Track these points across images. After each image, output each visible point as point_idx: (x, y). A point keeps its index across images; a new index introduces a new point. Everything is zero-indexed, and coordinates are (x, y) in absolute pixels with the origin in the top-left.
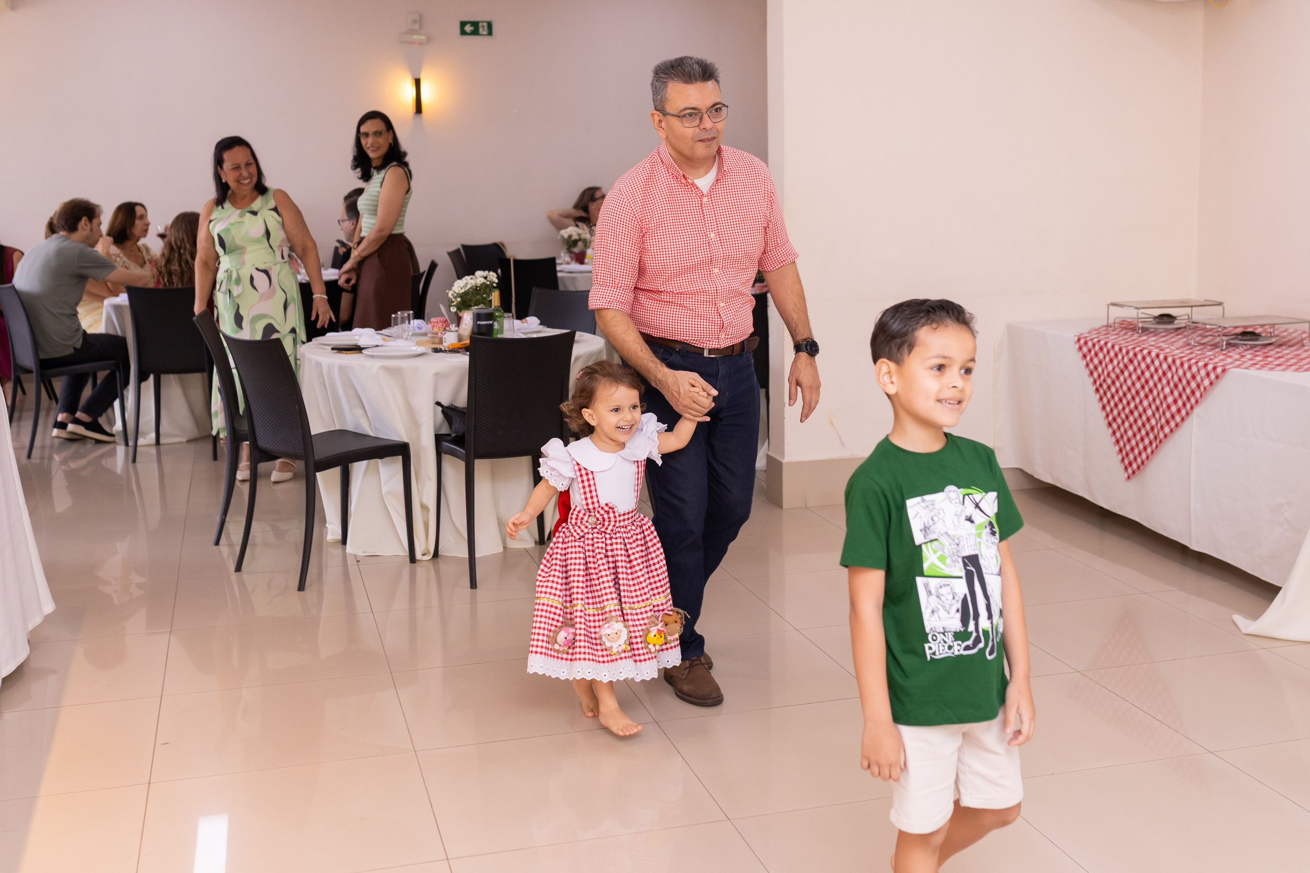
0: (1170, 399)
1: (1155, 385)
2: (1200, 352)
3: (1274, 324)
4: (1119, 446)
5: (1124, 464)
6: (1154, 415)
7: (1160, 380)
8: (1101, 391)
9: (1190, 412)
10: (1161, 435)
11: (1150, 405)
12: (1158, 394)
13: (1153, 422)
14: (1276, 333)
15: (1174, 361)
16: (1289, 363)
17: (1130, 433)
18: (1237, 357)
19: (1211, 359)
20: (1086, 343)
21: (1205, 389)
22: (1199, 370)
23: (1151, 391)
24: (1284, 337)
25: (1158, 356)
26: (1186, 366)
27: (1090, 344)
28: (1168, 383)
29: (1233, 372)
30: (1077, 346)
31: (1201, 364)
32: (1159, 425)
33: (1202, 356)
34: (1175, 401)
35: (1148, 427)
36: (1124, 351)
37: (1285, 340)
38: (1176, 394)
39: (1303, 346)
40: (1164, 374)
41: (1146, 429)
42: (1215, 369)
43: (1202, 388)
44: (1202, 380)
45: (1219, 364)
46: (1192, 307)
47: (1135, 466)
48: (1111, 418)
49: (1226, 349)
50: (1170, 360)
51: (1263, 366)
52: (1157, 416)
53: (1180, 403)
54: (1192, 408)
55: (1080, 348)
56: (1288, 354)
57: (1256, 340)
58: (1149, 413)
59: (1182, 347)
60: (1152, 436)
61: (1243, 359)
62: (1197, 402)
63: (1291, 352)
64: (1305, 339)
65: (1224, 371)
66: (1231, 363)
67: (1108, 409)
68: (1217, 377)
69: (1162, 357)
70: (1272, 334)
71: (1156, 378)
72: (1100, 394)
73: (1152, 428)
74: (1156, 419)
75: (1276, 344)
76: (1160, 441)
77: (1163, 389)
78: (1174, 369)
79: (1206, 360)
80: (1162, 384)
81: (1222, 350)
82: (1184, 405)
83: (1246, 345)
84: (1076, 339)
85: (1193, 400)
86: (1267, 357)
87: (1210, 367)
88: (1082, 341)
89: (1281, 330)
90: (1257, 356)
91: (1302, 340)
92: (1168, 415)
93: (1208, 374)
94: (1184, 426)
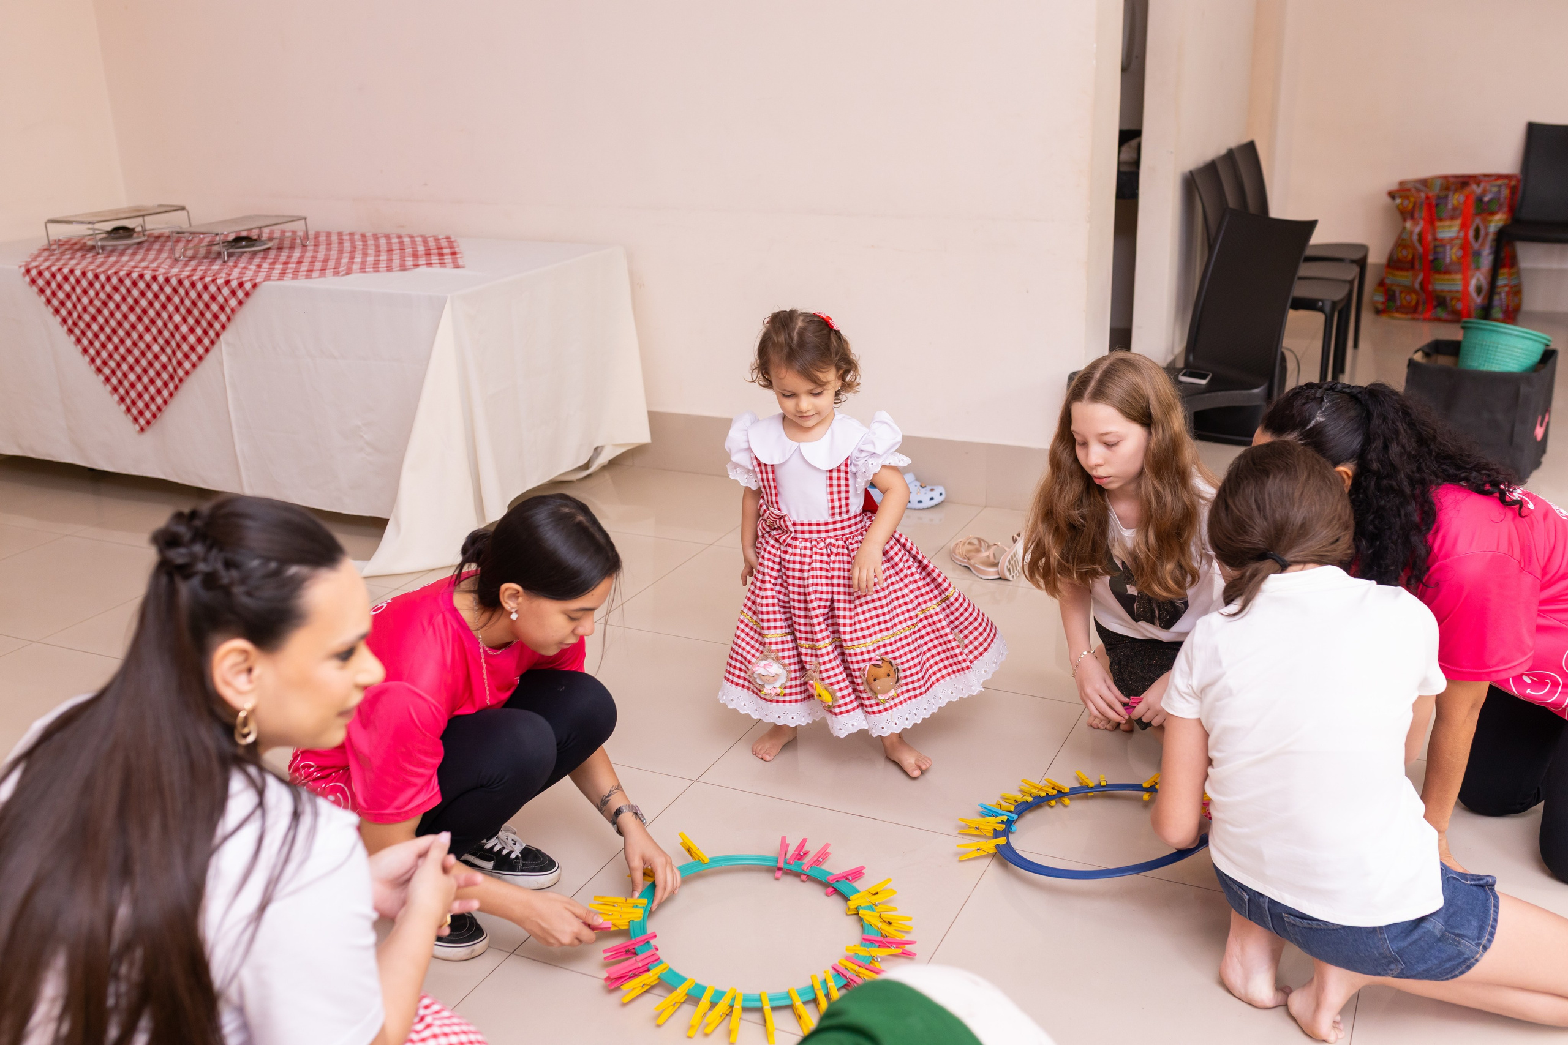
0: (184, 329)
1: (158, 315)
4: (119, 394)
5: (132, 415)
6: (163, 350)
7: (164, 307)
8: (77, 332)
9: (215, 340)
10: (180, 373)
11: (155, 340)
12: (165, 325)
13: (164, 359)
15: (180, 282)
17: (132, 377)
20: (40, 274)
21: (232, 310)
22: (219, 290)
23: (153, 322)
25: (154, 278)
26: (199, 286)
27: (47, 275)
28: (177, 309)
29: (266, 286)
30: (28, 279)
31: (220, 281)
32: (174, 361)
34: (192, 330)
35: (157, 366)
36: (103, 278)
38: (191, 321)
40: (169, 299)
42: (240, 285)
43: (228, 310)
45: (246, 279)
46: (143, 216)
47: (148, 415)
48: (98, 362)
50: (173, 282)
52: (169, 351)
53: (199, 331)
54: (218, 335)
55: (33, 281)
58: (156, 349)
60: (165, 376)
62: (224, 327)
65: (254, 286)
66: (254, 276)
67: (92, 352)
68: (246, 294)
69: (161, 279)
71: (157, 305)
72: (75, 335)
73: (165, 367)
74: (168, 355)
76: (180, 380)
77: (170, 318)
78: (182, 291)
80: (168, 312)
81: (227, 262)
83: (250, 253)
84: (23, 270)
85: (217, 326)
86: (286, 264)
87: (233, 284)
88: (34, 273)
90: (273, 264)
92: (185, 347)
94: (210, 358)
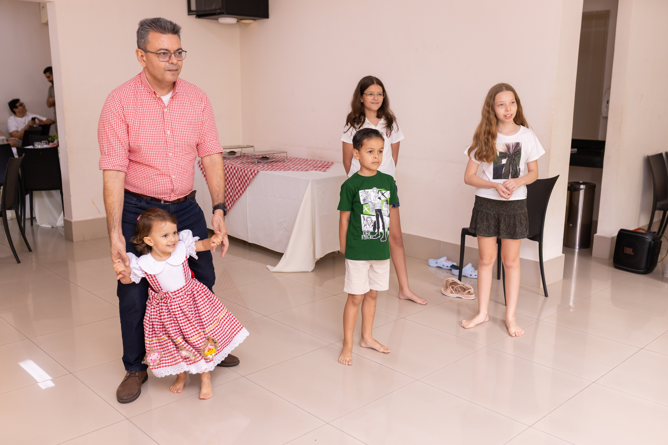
0: (237, 184)
1: (231, 179)
2: (247, 165)
3: (274, 154)
6: (231, 191)
7: (233, 177)
9: (245, 189)
10: (235, 199)
11: (229, 187)
12: (233, 183)
13: (231, 194)
14: (274, 157)
15: (238, 169)
16: (281, 168)
18: (262, 166)
19: (252, 168)
21: (251, 179)
22: (248, 172)
23: (229, 181)
24: (278, 159)
25: (231, 167)
26: (243, 171)
28: (236, 178)
29: (261, 172)
31: (249, 170)
32: (234, 195)
33: (248, 167)
34: (240, 185)
35: (229, 196)
37: (278, 160)
38: (240, 182)
39: (285, 161)
40: (235, 174)
41: (228, 197)
42: (254, 171)
43: (250, 179)
44: (249, 176)
45: (255, 170)
49: (257, 164)
50: (236, 169)
51: (272, 170)
52: (233, 191)
53: (241, 186)
54: (246, 187)
56: (280, 165)
57: (268, 160)
58: (229, 190)
59: (240, 164)
60: (231, 200)
61: (264, 167)
62: (248, 185)
65: (258, 172)
66: (260, 169)
68: (255, 174)
69: (233, 168)
71: (231, 176)
73: (231, 197)
74: (232, 193)
75: (275, 161)
76: (235, 201)
77: (234, 180)
78: (238, 172)
79: (251, 168)
80: (234, 179)
81: (256, 164)
82: (243, 186)
83: (264, 162)
85: (246, 184)
86: (273, 166)
87: (252, 171)
89: (276, 156)
90: (269, 166)
91: (284, 159)
92: (237, 191)
93: (252, 174)
94: (244, 195)
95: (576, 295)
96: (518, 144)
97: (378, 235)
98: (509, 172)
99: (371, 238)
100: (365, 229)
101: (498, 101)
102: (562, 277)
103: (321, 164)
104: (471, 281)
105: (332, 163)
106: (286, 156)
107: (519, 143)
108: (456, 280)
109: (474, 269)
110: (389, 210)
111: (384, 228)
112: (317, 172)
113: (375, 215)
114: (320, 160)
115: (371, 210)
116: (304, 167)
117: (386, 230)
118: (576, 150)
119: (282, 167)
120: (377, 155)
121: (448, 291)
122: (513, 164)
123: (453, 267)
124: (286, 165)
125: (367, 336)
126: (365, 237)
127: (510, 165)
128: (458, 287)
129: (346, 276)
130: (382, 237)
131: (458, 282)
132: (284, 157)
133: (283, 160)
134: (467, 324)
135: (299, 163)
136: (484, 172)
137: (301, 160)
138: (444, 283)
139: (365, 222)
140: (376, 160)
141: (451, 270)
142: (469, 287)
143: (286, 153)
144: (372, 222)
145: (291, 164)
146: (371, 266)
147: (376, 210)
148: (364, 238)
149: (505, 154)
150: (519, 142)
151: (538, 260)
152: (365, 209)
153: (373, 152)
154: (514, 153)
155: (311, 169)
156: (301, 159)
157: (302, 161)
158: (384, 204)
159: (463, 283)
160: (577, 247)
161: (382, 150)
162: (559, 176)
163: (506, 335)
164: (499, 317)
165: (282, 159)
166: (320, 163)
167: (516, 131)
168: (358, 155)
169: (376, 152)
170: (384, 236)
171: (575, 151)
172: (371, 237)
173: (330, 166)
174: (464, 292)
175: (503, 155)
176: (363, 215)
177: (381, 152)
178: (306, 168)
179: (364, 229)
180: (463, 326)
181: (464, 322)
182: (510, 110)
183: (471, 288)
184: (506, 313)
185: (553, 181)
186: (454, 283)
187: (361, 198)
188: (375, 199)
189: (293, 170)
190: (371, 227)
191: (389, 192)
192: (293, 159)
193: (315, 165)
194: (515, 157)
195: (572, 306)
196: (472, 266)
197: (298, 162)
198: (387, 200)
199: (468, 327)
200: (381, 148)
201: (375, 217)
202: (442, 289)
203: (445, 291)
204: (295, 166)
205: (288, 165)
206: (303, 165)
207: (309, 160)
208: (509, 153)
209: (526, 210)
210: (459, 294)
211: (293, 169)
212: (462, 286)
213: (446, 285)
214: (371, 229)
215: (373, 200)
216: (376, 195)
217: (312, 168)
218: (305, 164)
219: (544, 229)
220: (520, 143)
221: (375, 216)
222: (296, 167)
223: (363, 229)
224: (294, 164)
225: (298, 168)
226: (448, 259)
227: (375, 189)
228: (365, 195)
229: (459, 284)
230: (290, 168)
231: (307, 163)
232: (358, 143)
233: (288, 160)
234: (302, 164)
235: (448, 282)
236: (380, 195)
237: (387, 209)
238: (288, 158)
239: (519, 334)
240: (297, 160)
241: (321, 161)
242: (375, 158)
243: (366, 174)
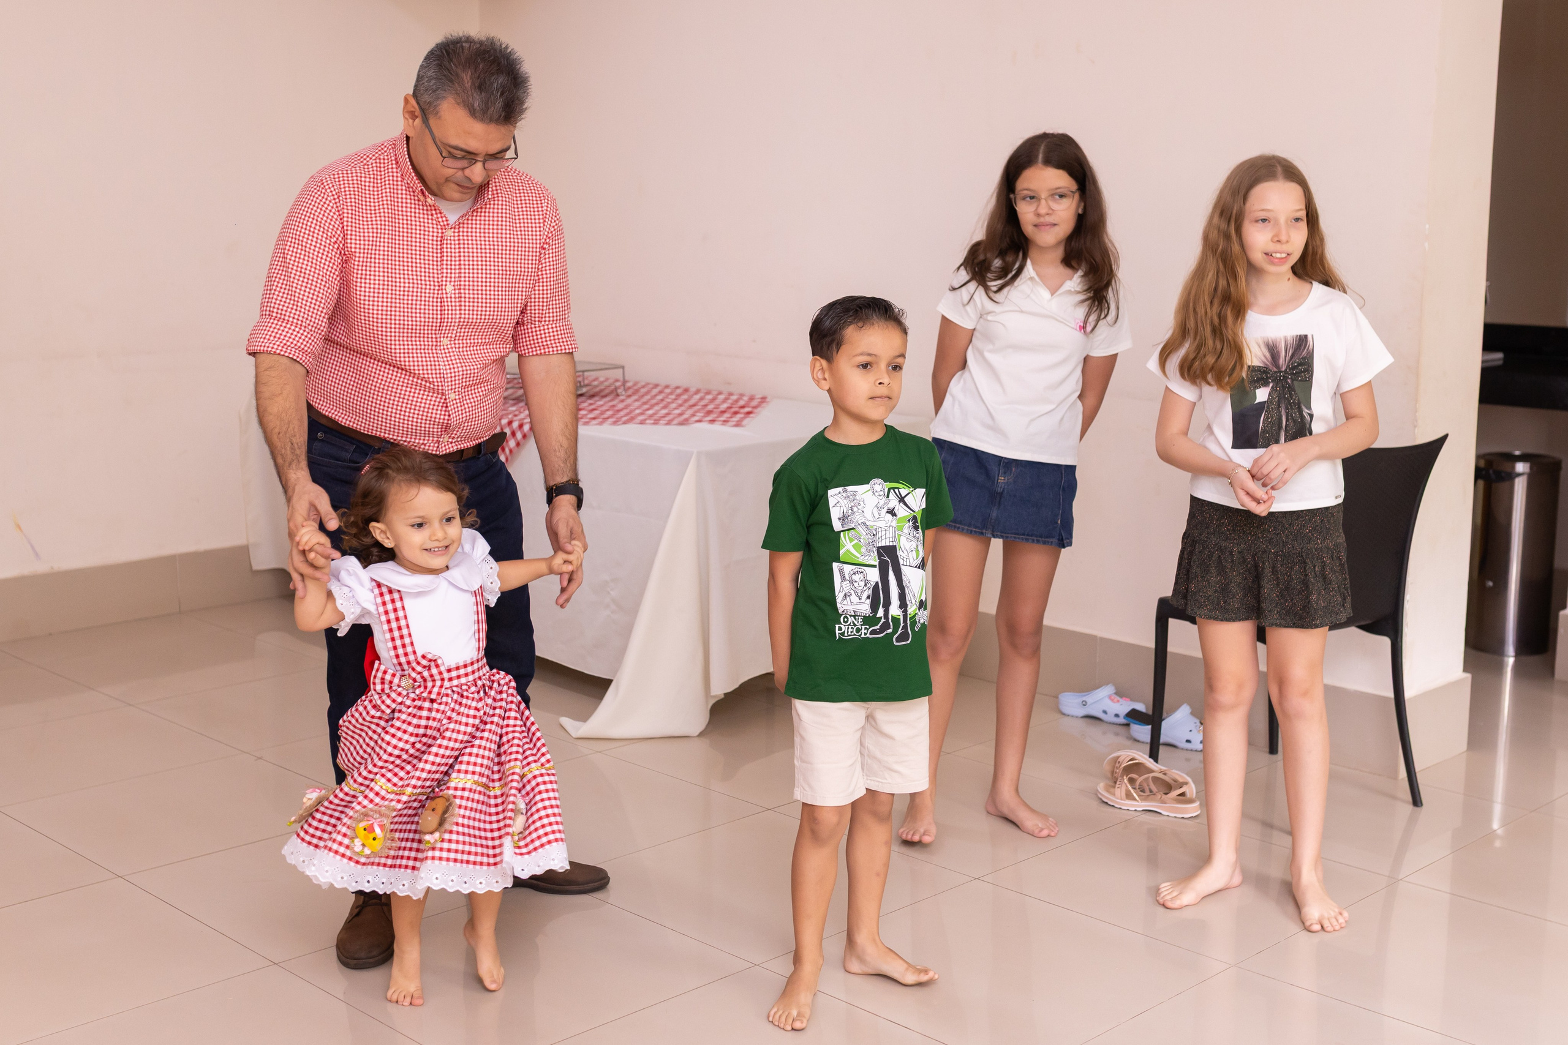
3: (583, 371)
14: (586, 382)
16: (605, 416)
24: (596, 387)
37: (597, 390)
39: (618, 395)
56: (602, 405)
63: (606, 403)
64: (619, 387)
70: (582, 384)
75: (588, 395)
89: (591, 379)
91: (616, 389)
95: (1510, 800)
96: (1302, 341)
97: (886, 626)
98: (1280, 428)
99: (865, 634)
100: (845, 607)
101: (1256, 207)
102: (1464, 746)
103: (730, 401)
104: (1188, 760)
105: (764, 399)
106: (621, 379)
107: (1306, 336)
108: (1144, 758)
109: (1198, 721)
110: (921, 548)
111: (903, 605)
112: (717, 427)
113: (877, 563)
114: (726, 389)
115: (863, 550)
116: (677, 412)
117: (912, 609)
118: (1499, 355)
119: (609, 413)
120: (886, 375)
121: (1117, 791)
122: (1289, 401)
123: (1134, 716)
124: (621, 406)
125: (862, 938)
126: (845, 630)
127: (1279, 407)
128: (1148, 778)
129: (797, 753)
130: (899, 632)
131: (1150, 763)
132: (617, 381)
133: (612, 392)
134: (1175, 894)
135: (662, 400)
136: (1209, 428)
137: (668, 391)
138: (1106, 767)
139: (846, 586)
140: (882, 391)
141: (1128, 725)
142: (1181, 780)
143: (621, 370)
144: (866, 585)
145: (637, 404)
146: (870, 717)
147: (879, 548)
148: (843, 634)
149: (1265, 372)
150: (1305, 334)
151: (1391, 694)
152: (847, 546)
153: (875, 366)
154: (1290, 369)
155: (696, 418)
156: (667, 387)
157: (671, 393)
158: (906, 531)
159: (1163, 768)
160: (1510, 649)
161: (899, 360)
162: (1445, 437)
163: (1294, 927)
164: (1276, 872)
165: (609, 386)
166: (724, 401)
167: (1295, 301)
168: (827, 376)
169: (883, 365)
170: (905, 627)
171: (1499, 360)
172: (863, 631)
173: (755, 407)
174: (1166, 794)
175: (1261, 376)
176: (840, 565)
177: (897, 368)
178: (681, 414)
179: (843, 605)
180: (1161, 901)
181: (1166, 890)
182: (1287, 242)
183: (1186, 783)
184: (1293, 860)
185: (1429, 452)
186: (1135, 768)
187: (835, 514)
188: (877, 516)
189: (642, 423)
190: (863, 600)
191: (921, 492)
192: (643, 387)
193: (710, 407)
194: (1292, 382)
195: (1500, 832)
196: (1192, 713)
197: (660, 397)
198: (915, 518)
199: (1177, 904)
200: (897, 354)
201: (876, 571)
202: (1101, 787)
203: (1108, 791)
204: (648, 409)
205: (626, 407)
206: (674, 405)
207: (693, 390)
208: (1275, 370)
209: (1341, 539)
210: (1152, 800)
211: (641, 418)
212: (1161, 776)
213: (1113, 772)
214: (865, 608)
215: (870, 517)
216: (882, 503)
217: (700, 415)
218: (680, 402)
219: (1408, 597)
220: (1310, 338)
221: (875, 566)
222: (650, 412)
223: (839, 606)
224: (645, 403)
225: (656, 417)
226: (1120, 693)
227: (878, 484)
228: (845, 504)
229: (1152, 771)
230: (632, 415)
231: (686, 401)
232: (829, 339)
233: (626, 390)
234: (669, 403)
235: (1117, 765)
236: (894, 502)
237: (914, 544)
238: (629, 384)
239: (1335, 923)
240: (655, 391)
241: (731, 394)
242: (880, 383)
243: (854, 435)
